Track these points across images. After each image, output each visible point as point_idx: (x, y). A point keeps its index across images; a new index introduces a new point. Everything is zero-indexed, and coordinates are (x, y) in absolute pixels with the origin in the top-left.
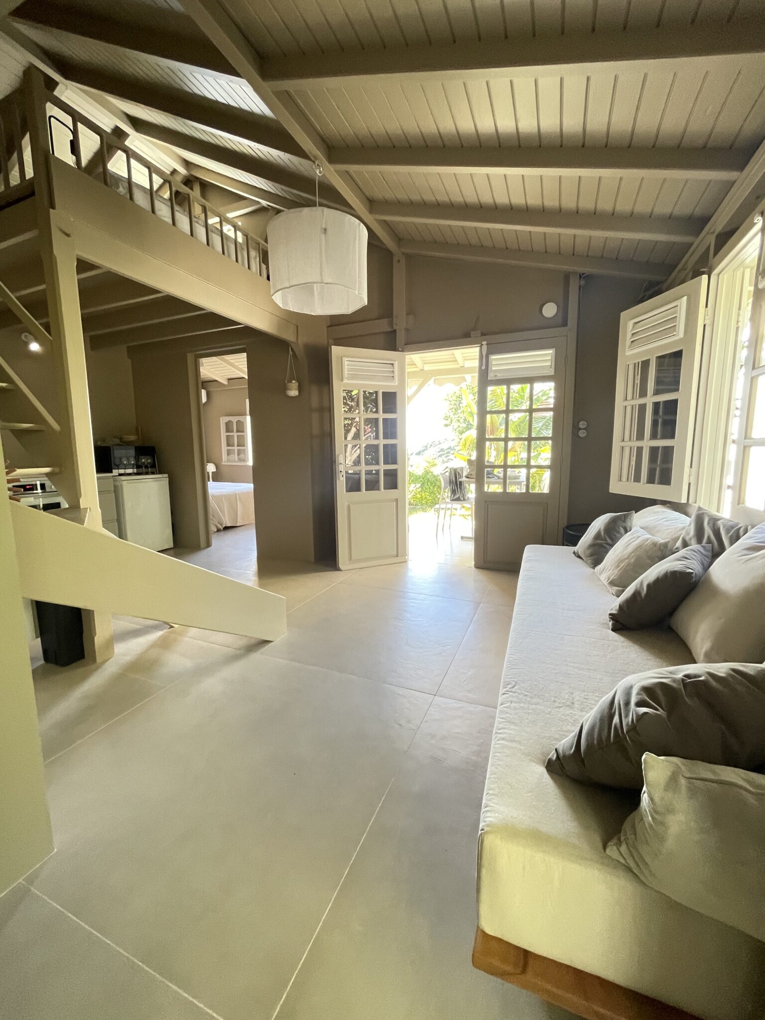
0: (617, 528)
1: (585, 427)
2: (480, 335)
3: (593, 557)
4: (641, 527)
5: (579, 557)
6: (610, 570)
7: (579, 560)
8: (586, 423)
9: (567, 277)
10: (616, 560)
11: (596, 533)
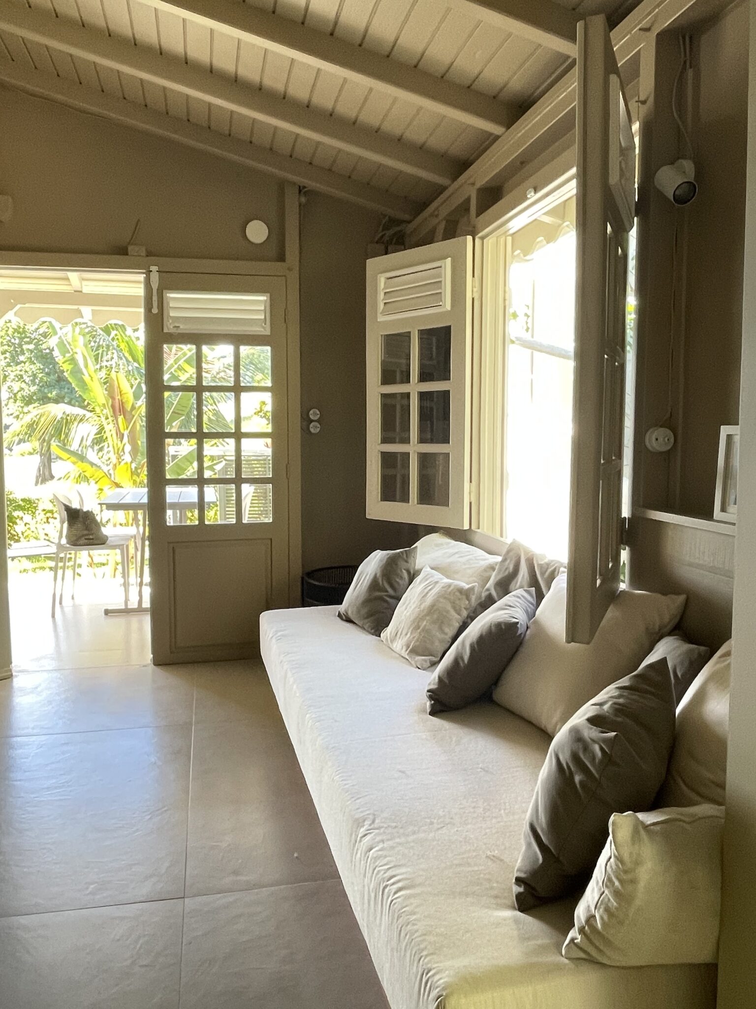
0: (399, 572)
1: (316, 418)
2: (144, 253)
3: (372, 618)
4: (432, 566)
5: (349, 620)
6: (406, 634)
7: (348, 625)
8: (318, 412)
9: (282, 185)
10: (412, 619)
11: (370, 581)
